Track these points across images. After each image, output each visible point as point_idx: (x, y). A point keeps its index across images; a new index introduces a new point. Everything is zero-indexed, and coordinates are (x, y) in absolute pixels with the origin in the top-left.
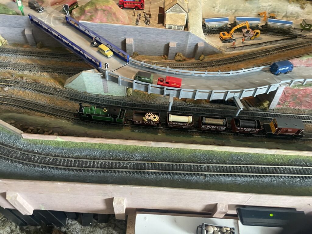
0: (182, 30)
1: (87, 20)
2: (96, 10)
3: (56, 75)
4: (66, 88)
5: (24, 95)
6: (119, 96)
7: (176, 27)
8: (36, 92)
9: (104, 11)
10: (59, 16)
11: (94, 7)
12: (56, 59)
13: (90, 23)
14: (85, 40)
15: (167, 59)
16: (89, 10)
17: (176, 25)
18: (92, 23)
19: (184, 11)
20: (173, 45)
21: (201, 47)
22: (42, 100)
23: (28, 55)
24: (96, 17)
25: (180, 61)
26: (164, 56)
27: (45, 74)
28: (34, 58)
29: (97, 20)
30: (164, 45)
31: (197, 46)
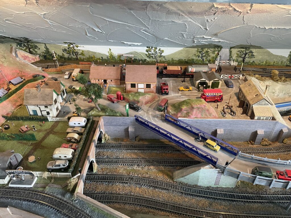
0: (270, 120)
1: (184, 117)
2: (193, 108)
3: (162, 168)
4: (176, 181)
5: (141, 192)
6: (228, 188)
7: (265, 118)
8: (151, 188)
9: (198, 108)
10: (155, 113)
11: (190, 106)
12: (155, 151)
13: (187, 119)
14: (188, 135)
15: (254, 144)
16: (186, 108)
17: (265, 117)
18: (189, 119)
19: (269, 104)
20: (261, 132)
21: (285, 132)
22: (160, 196)
23: (131, 149)
24: (192, 114)
25: (266, 145)
26: (250, 141)
27: (152, 167)
28: (136, 151)
29: (193, 116)
30: (251, 133)
31: (281, 131)
